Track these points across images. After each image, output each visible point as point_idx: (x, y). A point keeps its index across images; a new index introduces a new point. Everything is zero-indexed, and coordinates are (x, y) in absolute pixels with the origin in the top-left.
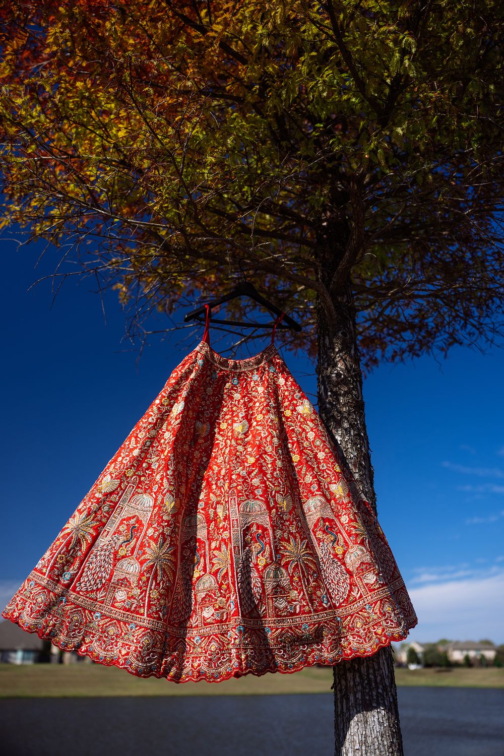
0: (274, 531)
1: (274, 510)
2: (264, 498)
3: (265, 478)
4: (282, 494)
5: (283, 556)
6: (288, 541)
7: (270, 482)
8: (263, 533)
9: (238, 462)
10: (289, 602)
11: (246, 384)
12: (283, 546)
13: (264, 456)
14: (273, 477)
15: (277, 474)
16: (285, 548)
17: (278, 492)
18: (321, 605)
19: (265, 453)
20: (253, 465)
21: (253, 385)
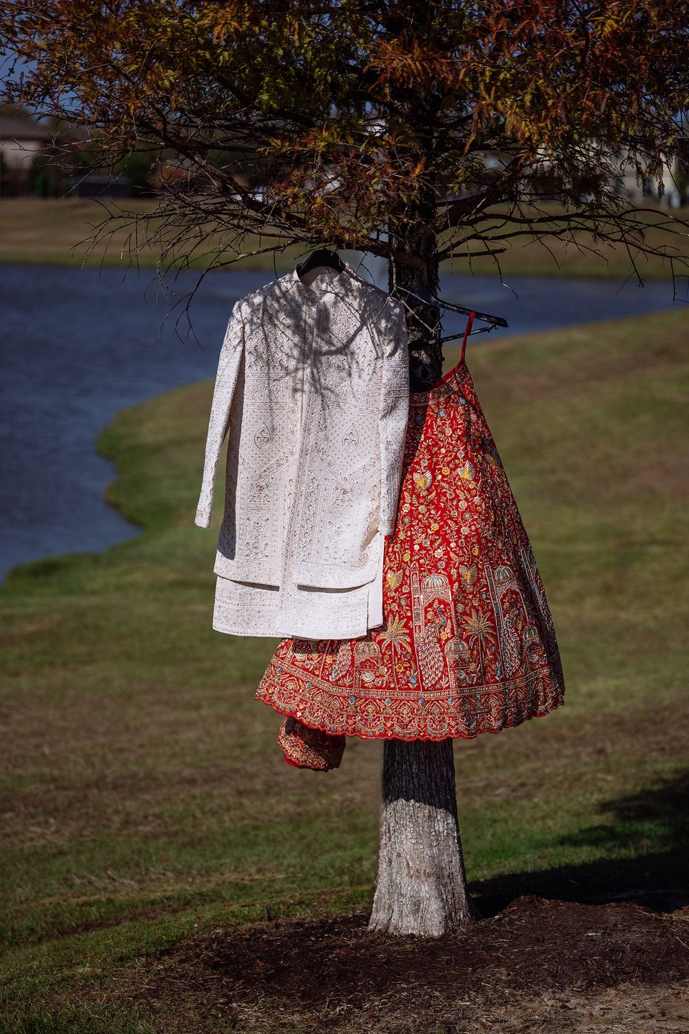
0: (455, 605)
1: (457, 584)
2: (447, 572)
3: (449, 549)
4: (466, 565)
5: (465, 630)
6: (470, 615)
7: (454, 552)
8: (445, 608)
9: (420, 528)
10: (468, 674)
11: (432, 421)
12: (464, 620)
13: (449, 522)
14: (457, 546)
15: (462, 542)
16: (467, 622)
17: (461, 563)
18: (493, 677)
19: (451, 518)
20: (437, 533)
21: (439, 423)
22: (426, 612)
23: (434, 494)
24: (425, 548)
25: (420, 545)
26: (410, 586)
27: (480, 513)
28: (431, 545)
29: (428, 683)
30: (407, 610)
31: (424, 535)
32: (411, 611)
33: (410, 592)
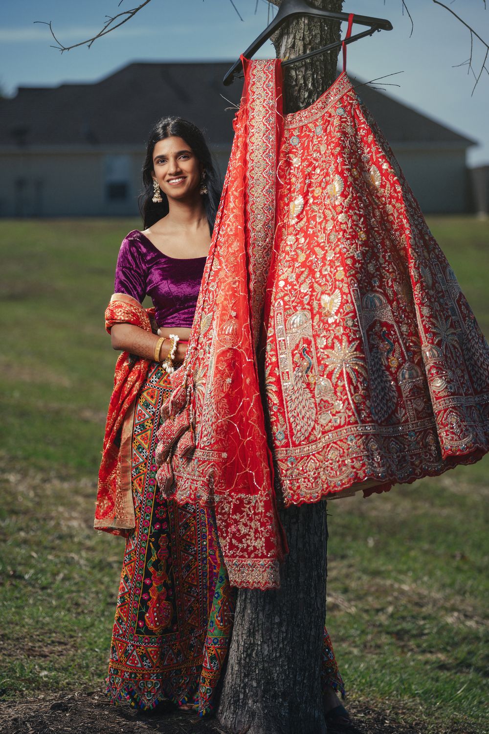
2: (310, 306)
3: (313, 281)
4: (328, 294)
7: (317, 282)
8: (308, 347)
13: (316, 249)
14: (321, 274)
15: (326, 269)
17: (324, 293)
19: (318, 245)
20: (303, 265)
21: (315, 141)
22: (293, 355)
23: (305, 220)
24: (291, 284)
25: (286, 280)
26: (274, 329)
27: (345, 231)
28: (297, 280)
29: (299, 437)
30: (272, 356)
31: (290, 270)
32: (277, 356)
33: (275, 334)
